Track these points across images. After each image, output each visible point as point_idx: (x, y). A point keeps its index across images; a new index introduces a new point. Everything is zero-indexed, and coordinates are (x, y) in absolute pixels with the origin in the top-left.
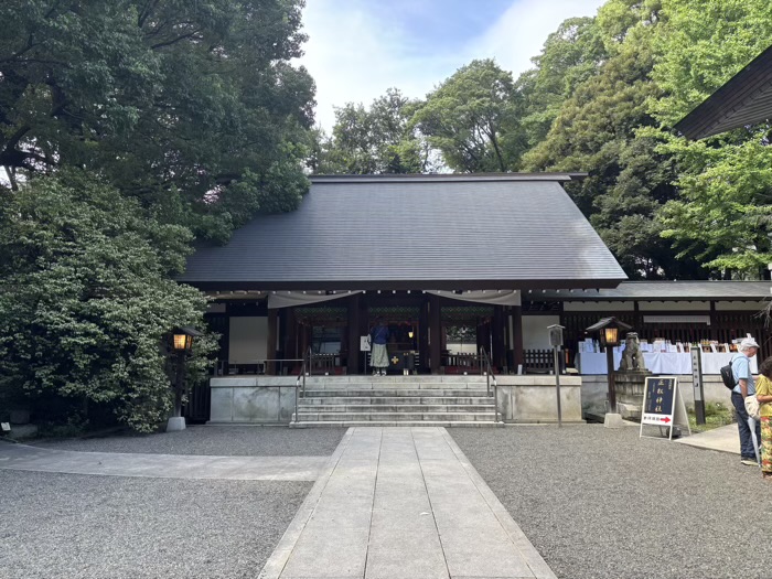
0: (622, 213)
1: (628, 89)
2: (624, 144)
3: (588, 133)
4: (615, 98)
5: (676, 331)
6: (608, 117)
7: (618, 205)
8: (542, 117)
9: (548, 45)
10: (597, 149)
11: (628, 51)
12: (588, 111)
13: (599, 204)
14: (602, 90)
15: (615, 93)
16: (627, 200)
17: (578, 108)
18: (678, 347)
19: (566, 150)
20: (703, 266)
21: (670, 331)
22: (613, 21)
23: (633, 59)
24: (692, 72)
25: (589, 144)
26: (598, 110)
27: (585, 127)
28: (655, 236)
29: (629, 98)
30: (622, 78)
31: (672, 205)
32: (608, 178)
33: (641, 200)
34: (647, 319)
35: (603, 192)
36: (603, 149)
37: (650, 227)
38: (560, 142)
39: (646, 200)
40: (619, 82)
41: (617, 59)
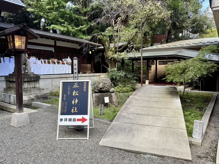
5: (40, 54)
18: (41, 62)
21: (37, 53)
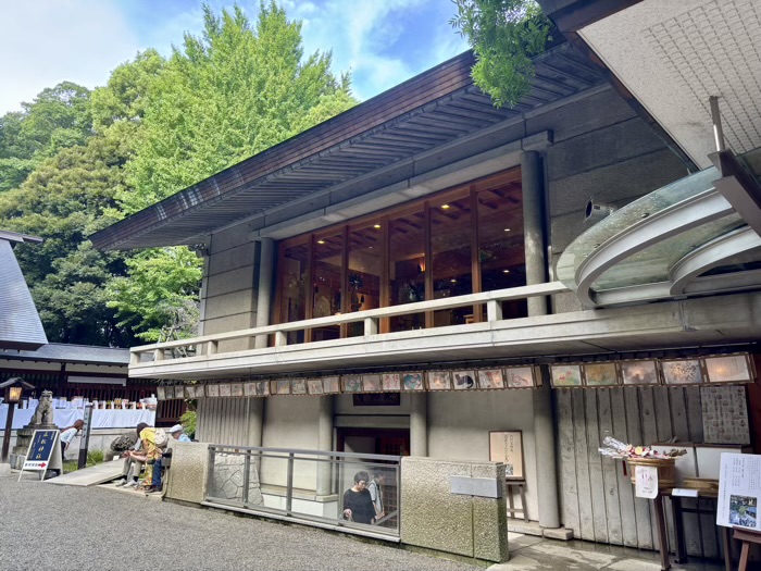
0: (77, 278)
1: (105, 171)
2: (91, 217)
3: (60, 197)
4: (92, 174)
6: (83, 189)
7: (75, 271)
8: (20, 164)
9: (42, 98)
10: (66, 215)
11: (112, 138)
12: (66, 177)
13: (58, 265)
14: (83, 162)
15: (94, 169)
16: (84, 268)
17: (57, 171)
19: (37, 207)
20: (136, 336)
21: (91, 391)
22: (106, 107)
23: (115, 147)
24: (152, 179)
25: (59, 207)
26: (75, 179)
27: (59, 191)
28: (101, 305)
29: (104, 179)
30: (102, 159)
31: (119, 281)
32: (72, 244)
33: (96, 271)
34: (71, 379)
35: (64, 255)
36: (71, 217)
37: (99, 296)
38: (31, 196)
39: (101, 272)
40: (98, 162)
41: (101, 141)
